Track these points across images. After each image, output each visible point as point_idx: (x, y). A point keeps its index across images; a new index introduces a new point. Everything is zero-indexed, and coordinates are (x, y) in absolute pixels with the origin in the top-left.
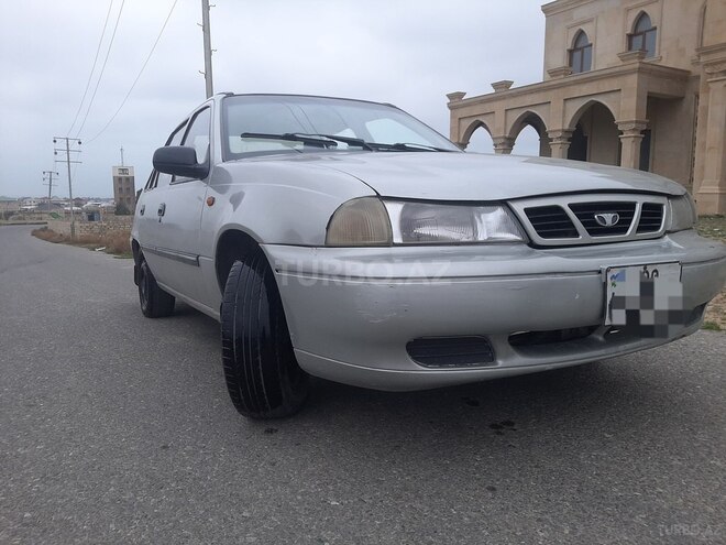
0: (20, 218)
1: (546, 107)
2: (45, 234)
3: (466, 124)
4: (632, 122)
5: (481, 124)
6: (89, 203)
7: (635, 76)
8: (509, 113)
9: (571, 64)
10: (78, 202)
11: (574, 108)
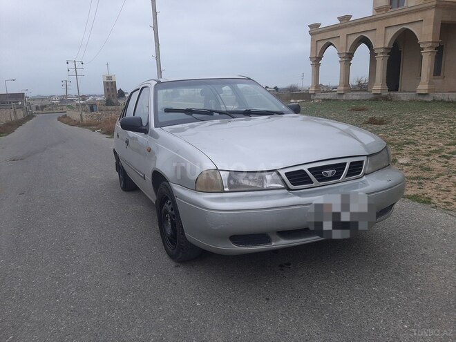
0: (50, 109)
1: (373, 32)
2: (65, 119)
3: (321, 45)
4: (429, 42)
5: (331, 44)
6: (90, 98)
7: (433, 10)
8: (349, 37)
9: (391, 4)
10: (84, 97)
11: (392, 33)
